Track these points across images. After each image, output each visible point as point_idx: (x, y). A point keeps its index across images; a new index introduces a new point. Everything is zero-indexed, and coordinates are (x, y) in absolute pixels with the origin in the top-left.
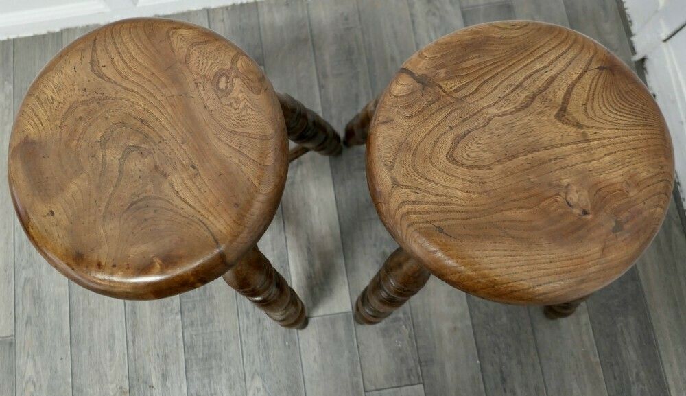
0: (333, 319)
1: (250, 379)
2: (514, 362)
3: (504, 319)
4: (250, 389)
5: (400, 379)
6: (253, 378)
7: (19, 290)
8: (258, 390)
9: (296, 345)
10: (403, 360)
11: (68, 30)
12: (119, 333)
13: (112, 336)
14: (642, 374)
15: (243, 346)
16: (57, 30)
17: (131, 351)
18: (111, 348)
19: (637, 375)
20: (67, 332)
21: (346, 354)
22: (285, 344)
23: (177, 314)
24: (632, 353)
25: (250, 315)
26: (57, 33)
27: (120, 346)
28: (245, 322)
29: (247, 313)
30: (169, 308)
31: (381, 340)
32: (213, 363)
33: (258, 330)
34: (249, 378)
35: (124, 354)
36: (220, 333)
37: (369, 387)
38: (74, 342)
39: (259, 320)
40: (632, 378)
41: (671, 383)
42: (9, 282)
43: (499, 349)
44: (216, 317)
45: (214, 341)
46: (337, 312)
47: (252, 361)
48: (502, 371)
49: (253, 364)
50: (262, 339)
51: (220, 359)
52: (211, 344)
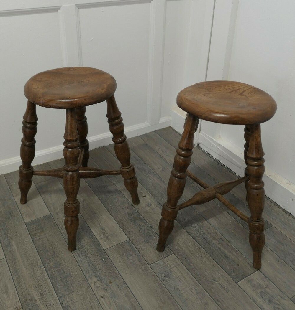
0: (122, 245)
1: (90, 279)
2: (207, 233)
4: (91, 283)
5: (163, 255)
6: (91, 279)
8: (96, 282)
9: (108, 259)
12: (10, 284)
17: (19, 290)
18: (7, 292)
21: (133, 254)
22: (102, 261)
23: (42, 266)
25: (81, 255)
27: (12, 290)
28: (78, 259)
29: (79, 255)
30: (36, 266)
31: (147, 245)
32: (68, 279)
33: (86, 259)
35: (15, 292)
36: (67, 267)
37: (150, 263)
39: (86, 256)
44: (63, 261)
45: (65, 271)
46: (122, 241)
47: (88, 272)
48: (204, 238)
49: (89, 273)
50: (90, 262)
51: (71, 277)
52: (64, 272)
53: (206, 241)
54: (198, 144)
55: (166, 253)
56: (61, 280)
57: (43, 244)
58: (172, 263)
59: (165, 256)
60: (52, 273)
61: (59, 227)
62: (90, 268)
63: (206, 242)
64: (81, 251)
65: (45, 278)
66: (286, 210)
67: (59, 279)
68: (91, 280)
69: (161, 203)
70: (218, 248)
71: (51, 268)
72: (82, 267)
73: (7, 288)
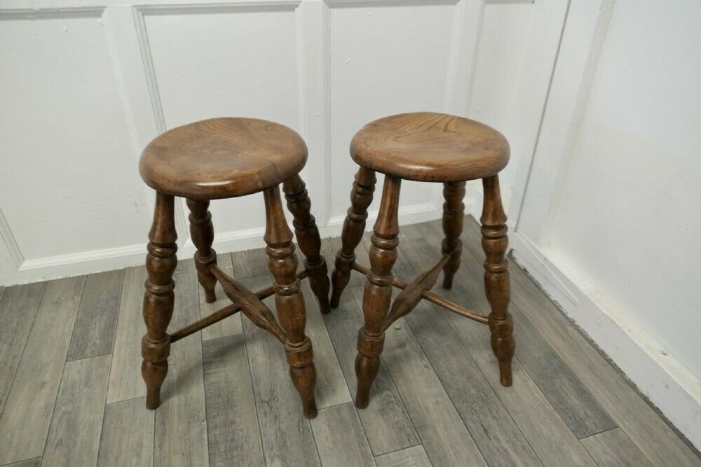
0: (338, 408)
1: (270, 461)
2: (490, 418)
3: (473, 391)
5: (401, 443)
7: (55, 421)
9: (309, 430)
10: (401, 429)
11: (130, 268)
12: (148, 442)
13: (140, 445)
14: (589, 412)
15: (263, 436)
16: (122, 268)
17: (157, 454)
18: (138, 455)
19: (585, 413)
20: (96, 447)
21: (353, 431)
22: (299, 431)
23: (203, 421)
24: (575, 400)
25: (268, 414)
26: (122, 270)
27: (147, 453)
28: (263, 420)
29: (265, 413)
30: (196, 418)
31: (380, 418)
32: (235, 453)
33: (275, 423)
34: (268, 460)
35: (150, 458)
36: (242, 430)
37: (376, 453)
38: (102, 454)
39: (276, 417)
40: (583, 416)
41: (612, 416)
42: (47, 416)
43: (475, 410)
44: (238, 419)
45: (236, 437)
46: (341, 403)
47: (271, 447)
48: (483, 426)
49: (272, 449)
50: (279, 430)
51: (242, 449)
52: (233, 439)
53: (486, 431)
54: (511, 251)
55: (409, 440)
56: (225, 451)
57: (217, 383)
58: (414, 462)
59: (405, 446)
60: (215, 435)
61: (250, 358)
62: (277, 441)
63: (484, 435)
64: (271, 408)
65: (202, 443)
66: (651, 400)
67: (223, 449)
68: (272, 461)
69: (422, 345)
70: (505, 450)
71: (216, 427)
72: (265, 435)
73: (142, 447)
